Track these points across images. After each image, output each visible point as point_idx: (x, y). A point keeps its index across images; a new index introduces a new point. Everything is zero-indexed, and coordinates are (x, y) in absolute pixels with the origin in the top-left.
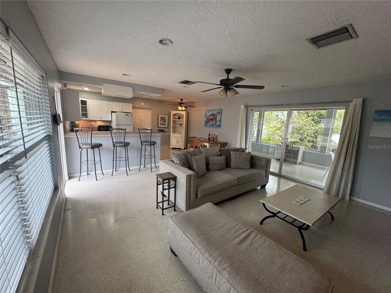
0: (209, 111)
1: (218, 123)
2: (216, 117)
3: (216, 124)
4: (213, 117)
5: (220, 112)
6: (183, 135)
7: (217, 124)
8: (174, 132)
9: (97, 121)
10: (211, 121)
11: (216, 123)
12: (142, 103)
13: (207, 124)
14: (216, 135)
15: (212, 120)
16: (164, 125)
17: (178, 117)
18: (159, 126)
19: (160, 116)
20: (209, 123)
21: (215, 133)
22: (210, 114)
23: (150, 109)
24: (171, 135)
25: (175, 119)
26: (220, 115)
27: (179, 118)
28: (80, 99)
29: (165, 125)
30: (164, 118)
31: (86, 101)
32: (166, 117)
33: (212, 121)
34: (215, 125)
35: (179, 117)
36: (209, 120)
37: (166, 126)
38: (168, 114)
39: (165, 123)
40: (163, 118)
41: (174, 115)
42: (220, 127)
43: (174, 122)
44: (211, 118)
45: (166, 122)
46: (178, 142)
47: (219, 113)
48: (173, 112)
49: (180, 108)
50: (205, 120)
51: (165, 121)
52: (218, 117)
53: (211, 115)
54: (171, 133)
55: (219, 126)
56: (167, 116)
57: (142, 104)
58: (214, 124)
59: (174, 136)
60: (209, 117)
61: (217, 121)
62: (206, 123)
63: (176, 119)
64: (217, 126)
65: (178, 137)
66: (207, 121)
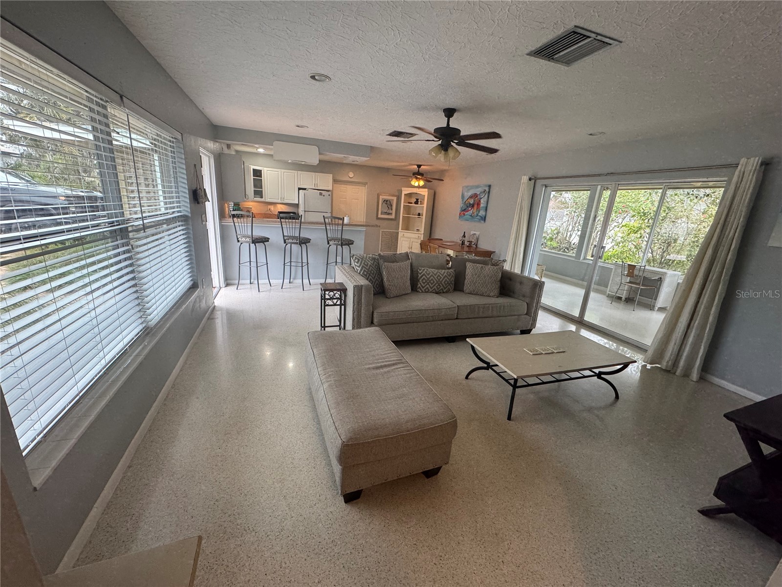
0: (469, 188)
2: (480, 201)
3: (477, 215)
4: (474, 201)
5: (487, 190)
6: (420, 235)
7: (479, 214)
8: (407, 228)
9: (278, 205)
10: (470, 209)
11: (479, 211)
12: (351, 173)
13: (464, 214)
14: (477, 235)
15: (473, 206)
16: (389, 214)
17: (416, 200)
18: (380, 216)
19: (381, 197)
20: (466, 213)
21: (475, 233)
22: (470, 194)
23: (365, 184)
24: (400, 235)
25: (409, 203)
26: (486, 196)
27: (416, 203)
28: (252, 167)
29: (391, 214)
30: (388, 202)
31: (261, 171)
32: (393, 200)
34: (477, 217)
35: (417, 200)
36: (467, 207)
37: (393, 216)
38: (397, 194)
39: (390, 212)
40: (387, 201)
41: (409, 195)
42: (485, 221)
43: (408, 209)
44: (472, 201)
45: (392, 210)
46: (411, 248)
47: (484, 192)
48: (406, 191)
49: (415, 183)
50: (461, 207)
51: (390, 208)
53: (471, 197)
54: (400, 230)
55: (484, 219)
56: (395, 199)
57: (351, 175)
58: (475, 214)
59: (405, 236)
60: (468, 200)
61: (481, 208)
62: (462, 213)
63: (411, 203)
64: (480, 220)
65: (411, 239)
66: (463, 209)
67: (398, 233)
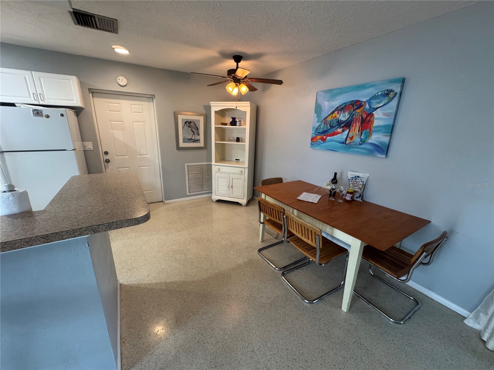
0: (332, 93)
1: (376, 138)
2: (371, 115)
3: (363, 142)
4: (351, 115)
5: (398, 90)
6: (243, 169)
7: (370, 141)
8: (223, 158)
10: (340, 130)
11: (369, 135)
12: (121, 78)
13: (324, 140)
14: (364, 180)
15: (347, 125)
16: (195, 141)
17: (231, 120)
18: (182, 144)
19: (180, 118)
20: (329, 138)
21: (357, 174)
23: (151, 98)
24: (214, 169)
25: (223, 124)
26: (394, 103)
27: (234, 123)
29: (197, 141)
30: (192, 124)
32: (199, 121)
33: (343, 131)
34: (363, 146)
35: (234, 119)
36: (332, 127)
37: (201, 144)
38: (204, 112)
39: (197, 137)
40: (190, 123)
41: (222, 113)
42: (387, 154)
43: (221, 134)
44: (344, 117)
45: (199, 135)
46: (232, 187)
47: (387, 94)
48: (216, 106)
50: (313, 127)
51: (196, 132)
52: (377, 114)
53: (341, 109)
54: (213, 163)
55: (384, 149)
56: (201, 119)
57: (122, 80)
58: (357, 139)
59: (221, 170)
60: (334, 115)
61: (373, 129)
62: (319, 137)
63: (226, 124)
64: (369, 150)
65: (231, 175)
66: (321, 131)
67: (211, 165)
